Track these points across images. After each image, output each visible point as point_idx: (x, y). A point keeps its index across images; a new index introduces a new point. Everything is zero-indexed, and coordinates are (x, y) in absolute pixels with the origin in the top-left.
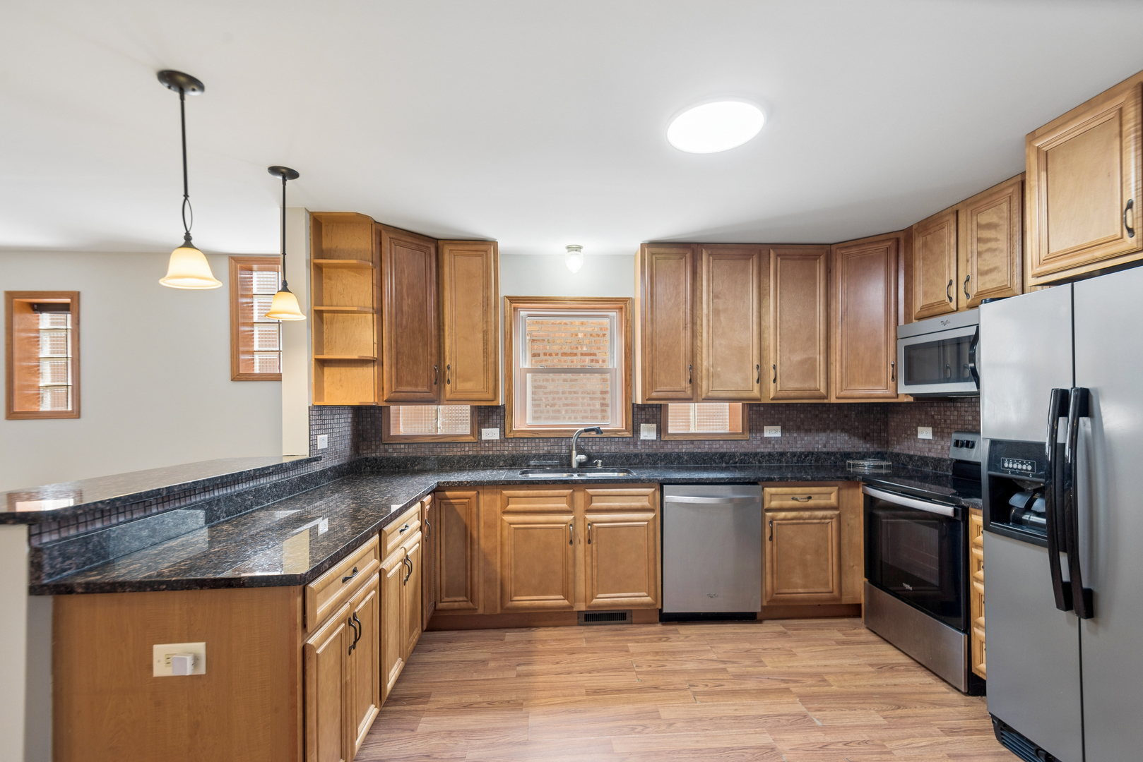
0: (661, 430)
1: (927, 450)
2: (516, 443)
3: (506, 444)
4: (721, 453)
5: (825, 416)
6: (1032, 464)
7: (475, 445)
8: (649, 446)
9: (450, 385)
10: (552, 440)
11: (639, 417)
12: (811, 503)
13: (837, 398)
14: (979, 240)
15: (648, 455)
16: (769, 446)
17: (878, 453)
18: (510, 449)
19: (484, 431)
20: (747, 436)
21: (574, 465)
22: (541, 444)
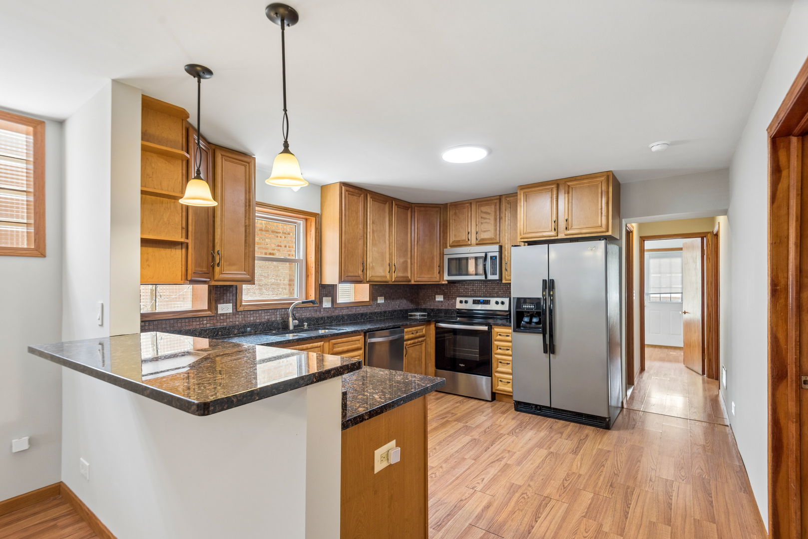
0: (334, 301)
1: (440, 306)
2: (244, 315)
3: (237, 316)
4: (361, 313)
5: (399, 291)
6: (534, 306)
7: (212, 318)
8: (328, 312)
9: (219, 268)
10: (270, 311)
11: (322, 292)
12: (418, 334)
13: (415, 282)
14: (482, 217)
15: (328, 318)
16: (379, 308)
17: (416, 309)
18: (240, 320)
19: (220, 306)
20: (371, 302)
21: (291, 328)
22: (263, 315)
